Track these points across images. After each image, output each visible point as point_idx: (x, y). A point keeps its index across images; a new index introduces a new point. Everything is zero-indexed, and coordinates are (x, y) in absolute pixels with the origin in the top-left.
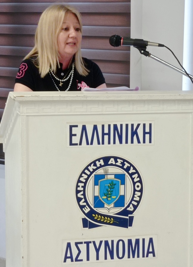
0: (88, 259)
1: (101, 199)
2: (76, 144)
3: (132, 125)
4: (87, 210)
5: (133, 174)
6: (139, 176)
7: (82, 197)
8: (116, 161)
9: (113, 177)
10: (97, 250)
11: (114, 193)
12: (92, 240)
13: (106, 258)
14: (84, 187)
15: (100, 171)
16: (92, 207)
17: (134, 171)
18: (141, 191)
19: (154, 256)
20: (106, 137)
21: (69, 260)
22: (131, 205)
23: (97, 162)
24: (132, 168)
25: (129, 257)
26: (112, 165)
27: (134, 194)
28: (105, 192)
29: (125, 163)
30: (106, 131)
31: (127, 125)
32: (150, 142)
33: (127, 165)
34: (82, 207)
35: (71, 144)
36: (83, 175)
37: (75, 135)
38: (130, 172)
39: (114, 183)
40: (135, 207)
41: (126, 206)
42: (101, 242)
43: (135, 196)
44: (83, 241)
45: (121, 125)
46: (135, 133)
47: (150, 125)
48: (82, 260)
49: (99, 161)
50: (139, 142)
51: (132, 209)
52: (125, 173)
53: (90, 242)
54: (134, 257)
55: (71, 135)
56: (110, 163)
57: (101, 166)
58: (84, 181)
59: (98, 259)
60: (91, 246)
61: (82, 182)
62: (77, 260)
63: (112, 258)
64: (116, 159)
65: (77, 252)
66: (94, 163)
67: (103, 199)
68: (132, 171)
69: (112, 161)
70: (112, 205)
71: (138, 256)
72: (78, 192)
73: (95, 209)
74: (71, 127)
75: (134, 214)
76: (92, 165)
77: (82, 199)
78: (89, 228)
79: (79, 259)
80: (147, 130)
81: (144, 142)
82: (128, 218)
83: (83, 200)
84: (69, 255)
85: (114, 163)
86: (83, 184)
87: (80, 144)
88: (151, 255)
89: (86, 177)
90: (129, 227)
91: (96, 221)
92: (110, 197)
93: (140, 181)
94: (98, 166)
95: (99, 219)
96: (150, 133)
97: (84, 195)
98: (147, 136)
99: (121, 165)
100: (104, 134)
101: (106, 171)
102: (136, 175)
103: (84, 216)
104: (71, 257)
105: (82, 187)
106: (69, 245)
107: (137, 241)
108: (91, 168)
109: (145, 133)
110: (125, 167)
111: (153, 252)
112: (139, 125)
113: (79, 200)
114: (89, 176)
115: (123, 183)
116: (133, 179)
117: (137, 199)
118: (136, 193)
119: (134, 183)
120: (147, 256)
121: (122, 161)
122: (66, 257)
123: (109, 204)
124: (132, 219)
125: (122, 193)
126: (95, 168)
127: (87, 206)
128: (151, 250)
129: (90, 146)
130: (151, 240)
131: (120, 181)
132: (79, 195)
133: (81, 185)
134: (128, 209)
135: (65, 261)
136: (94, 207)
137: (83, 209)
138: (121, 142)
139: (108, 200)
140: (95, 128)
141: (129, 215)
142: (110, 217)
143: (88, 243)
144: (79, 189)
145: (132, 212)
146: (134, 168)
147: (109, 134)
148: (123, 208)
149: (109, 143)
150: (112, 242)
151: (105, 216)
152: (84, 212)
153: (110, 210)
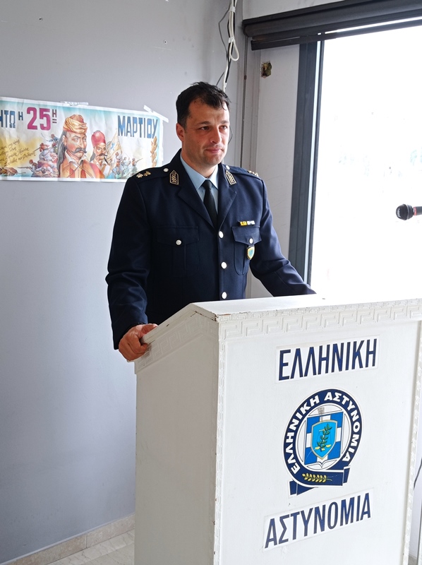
0: (294, 537)
1: (313, 450)
2: (287, 378)
3: (355, 343)
4: (296, 469)
5: (352, 410)
6: (359, 414)
7: (291, 452)
8: (334, 396)
9: (328, 418)
10: (306, 522)
11: (329, 440)
12: (300, 510)
13: (315, 532)
14: (294, 438)
15: (315, 413)
16: (303, 463)
17: (354, 407)
18: (359, 433)
19: (369, 516)
20: (324, 363)
21: (271, 543)
22: (348, 454)
23: (311, 400)
24: (351, 403)
25: (342, 524)
26: (328, 401)
27: (352, 438)
28: (319, 440)
29: (344, 397)
30: (324, 355)
31: (349, 344)
32: (374, 365)
33: (346, 399)
34: (290, 466)
35: (281, 378)
36: (294, 420)
37: (287, 364)
38: (349, 409)
39: (330, 426)
41: (342, 455)
42: (311, 510)
43: (353, 440)
44: (290, 514)
45: (342, 345)
46: (357, 354)
47: (375, 340)
48: (287, 540)
49: (314, 399)
50: (361, 366)
51: (348, 460)
52: (344, 410)
53: (298, 513)
54: (347, 522)
55: (282, 365)
56: (326, 399)
57: (316, 405)
58: (294, 429)
59: (306, 534)
60: (299, 517)
61: (292, 431)
62: (281, 541)
63: (322, 528)
64: (333, 392)
65: (283, 529)
66: (308, 401)
67: (316, 451)
68: (351, 406)
69: (329, 396)
70: (326, 458)
71: (352, 521)
72: (286, 445)
73: (305, 466)
74: (282, 353)
75: (351, 466)
76: (306, 404)
77: (290, 454)
78: (298, 494)
79: (284, 539)
80: (371, 349)
81: (367, 366)
82: (343, 471)
83: (292, 456)
84: (272, 537)
85: (331, 398)
87: (292, 377)
88: (366, 516)
89: (296, 422)
90: (344, 484)
91: (306, 482)
92: (324, 447)
93: (359, 420)
94: (312, 405)
95: (309, 480)
96: (374, 353)
97: (294, 448)
98: (371, 356)
99: (339, 401)
100: (321, 359)
101: (321, 411)
102: (355, 412)
103: (292, 478)
104: (275, 540)
105: (292, 437)
106: (272, 522)
107: (352, 500)
108: (303, 410)
109: (368, 353)
110: (343, 403)
111: (368, 513)
112: (362, 342)
113: (287, 456)
114: (300, 421)
115: (340, 425)
116: (351, 418)
120: (362, 519)
121: (340, 395)
122: (269, 540)
123: (322, 456)
125: (338, 439)
126: (308, 408)
128: (366, 510)
129: (304, 378)
130: (367, 496)
131: (336, 422)
134: (344, 459)
135: (267, 546)
138: (340, 369)
139: (321, 451)
140: (312, 351)
141: (345, 468)
142: (323, 474)
143: (295, 515)
144: (288, 441)
145: (347, 463)
147: (327, 359)
148: (338, 459)
149: (327, 372)
150: (324, 507)
151: (316, 473)
152: (292, 473)
153: (324, 464)
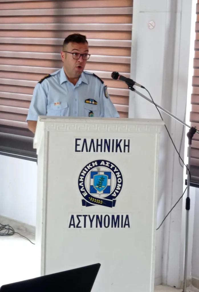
0: (85, 227)
1: (95, 187)
2: (80, 151)
3: (117, 140)
4: (85, 194)
5: (117, 172)
8: (106, 163)
9: (103, 173)
10: (91, 221)
11: (103, 184)
12: (88, 214)
13: (97, 227)
14: (84, 179)
15: (95, 169)
16: (89, 192)
17: (117, 170)
18: (121, 183)
19: (129, 227)
20: (99, 147)
21: (72, 227)
22: (115, 193)
24: (116, 168)
25: (112, 227)
26: (102, 165)
27: (117, 185)
29: (111, 164)
30: (99, 143)
31: (113, 140)
32: (128, 151)
33: (112, 166)
34: (82, 192)
35: (76, 151)
36: (83, 171)
37: (79, 145)
38: (115, 171)
39: (104, 177)
40: (117, 194)
41: (111, 193)
42: (94, 216)
43: (117, 186)
44: (82, 214)
45: (110, 140)
46: (118, 145)
47: (129, 141)
48: (80, 227)
49: (94, 163)
50: (121, 151)
51: (115, 195)
52: (111, 171)
53: (87, 216)
54: (115, 227)
55: (77, 145)
56: (101, 164)
57: (95, 166)
58: (84, 175)
59: (91, 227)
60: (87, 218)
61: (82, 176)
62: (77, 227)
63: (101, 226)
64: (105, 162)
65: (78, 221)
66: (91, 164)
67: (96, 188)
68: (116, 170)
69: (103, 163)
70: (102, 192)
71: (118, 227)
73: (91, 194)
74: (76, 140)
75: (117, 199)
76: (90, 165)
78: (86, 206)
80: (127, 144)
81: (124, 151)
82: (112, 201)
83: (83, 188)
84: (72, 223)
85: (104, 164)
87: (82, 151)
88: (127, 226)
89: (85, 172)
90: (113, 207)
91: (91, 202)
92: (101, 187)
93: (121, 177)
95: (93, 201)
96: (128, 146)
97: (84, 184)
98: (127, 148)
99: (109, 166)
100: (98, 145)
101: (99, 170)
102: (118, 173)
103: (83, 198)
104: (74, 225)
105: (83, 179)
106: (72, 217)
107: (118, 217)
108: (89, 167)
109: (125, 146)
110: (111, 167)
112: (121, 140)
113: (80, 187)
114: (87, 172)
115: (110, 178)
116: (116, 175)
117: (119, 189)
118: (118, 184)
119: (117, 178)
120: (124, 227)
121: (109, 163)
122: (70, 225)
123: (100, 191)
124: (115, 201)
125: (109, 184)
126: (91, 167)
127: (85, 192)
128: (127, 223)
129: (88, 152)
130: (127, 217)
132: (80, 184)
133: (82, 177)
134: (113, 195)
135: (70, 227)
137: (83, 193)
138: (109, 151)
139: (99, 188)
140: (92, 141)
141: (113, 199)
142: (100, 200)
143: (85, 216)
144: (80, 180)
145: (115, 197)
146: (117, 168)
147: (101, 145)
148: (109, 194)
149: (101, 151)
150: (101, 216)
152: (83, 196)
153: (101, 195)
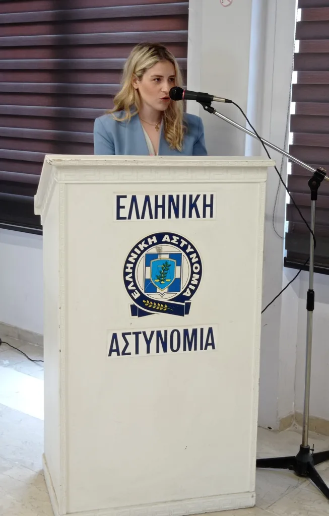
0: (137, 352)
1: (153, 282)
2: (125, 218)
3: (191, 196)
4: (137, 295)
5: (191, 253)
7: (131, 280)
8: (171, 239)
9: (167, 256)
10: (148, 342)
11: (168, 275)
12: (142, 330)
13: (158, 351)
14: (133, 268)
15: (153, 250)
17: (192, 250)
18: (200, 273)
19: (214, 348)
20: (160, 210)
21: (114, 354)
22: (188, 290)
23: (149, 240)
24: (189, 246)
25: (185, 350)
26: (166, 242)
27: (192, 277)
28: (159, 274)
29: (182, 240)
30: (160, 203)
31: (184, 197)
32: (211, 216)
33: (183, 243)
34: (130, 292)
35: (118, 218)
36: (132, 254)
37: (123, 207)
38: (188, 251)
39: (169, 263)
40: (193, 292)
41: (182, 290)
42: (152, 333)
44: (132, 331)
45: (178, 196)
46: (193, 205)
47: (212, 196)
48: (129, 354)
49: (152, 239)
50: (198, 216)
51: (189, 295)
52: (182, 252)
53: (140, 333)
54: (190, 349)
55: (119, 207)
56: (163, 240)
57: (154, 244)
58: (134, 261)
59: (148, 352)
60: (141, 337)
61: (130, 263)
62: (124, 353)
63: (165, 350)
64: (171, 235)
65: (125, 344)
66: (145, 240)
67: (155, 283)
68: (189, 250)
69: (166, 238)
70: (166, 290)
71: (195, 349)
72: (126, 274)
74: (119, 198)
75: (192, 300)
76: (143, 242)
77: (131, 282)
78: (139, 316)
79: (126, 352)
80: (208, 202)
81: (204, 216)
82: (184, 304)
83: (132, 284)
84: (114, 348)
86: (132, 265)
87: (130, 218)
88: (210, 347)
89: (135, 256)
90: (185, 315)
91: (147, 308)
92: (164, 280)
93: (199, 262)
94: (150, 243)
95: (150, 306)
96: (211, 206)
97: (133, 277)
98: (208, 209)
99: (177, 243)
100: (157, 206)
101: (159, 250)
102: (194, 255)
103: (133, 303)
104: (117, 350)
105: (131, 268)
106: (115, 336)
107: (195, 331)
108: (142, 247)
109: (205, 206)
110: (182, 245)
111: (213, 344)
112: (198, 196)
113: (127, 283)
114: (139, 256)
115: (179, 264)
116: (190, 259)
117: (196, 282)
118: (194, 275)
119: (192, 264)
120: (206, 348)
121: (178, 238)
122: (111, 351)
123: (162, 288)
124: (188, 305)
126: (146, 246)
127: (136, 291)
128: (210, 342)
129: (140, 220)
130: (210, 330)
131: (175, 261)
132: (127, 278)
133: (130, 266)
134: (185, 294)
135: (110, 355)
136: (145, 292)
137: (132, 294)
138: (177, 216)
139: (161, 284)
140: (147, 199)
141: (186, 301)
142: (164, 303)
143: (137, 334)
144: (127, 270)
145: (188, 298)
146: (192, 247)
147: (163, 206)
148: (179, 293)
149: (163, 217)
150: (166, 332)
151: (157, 302)
152: (133, 298)
153: (164, 295)
